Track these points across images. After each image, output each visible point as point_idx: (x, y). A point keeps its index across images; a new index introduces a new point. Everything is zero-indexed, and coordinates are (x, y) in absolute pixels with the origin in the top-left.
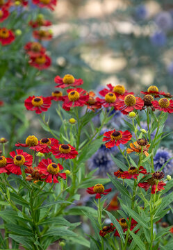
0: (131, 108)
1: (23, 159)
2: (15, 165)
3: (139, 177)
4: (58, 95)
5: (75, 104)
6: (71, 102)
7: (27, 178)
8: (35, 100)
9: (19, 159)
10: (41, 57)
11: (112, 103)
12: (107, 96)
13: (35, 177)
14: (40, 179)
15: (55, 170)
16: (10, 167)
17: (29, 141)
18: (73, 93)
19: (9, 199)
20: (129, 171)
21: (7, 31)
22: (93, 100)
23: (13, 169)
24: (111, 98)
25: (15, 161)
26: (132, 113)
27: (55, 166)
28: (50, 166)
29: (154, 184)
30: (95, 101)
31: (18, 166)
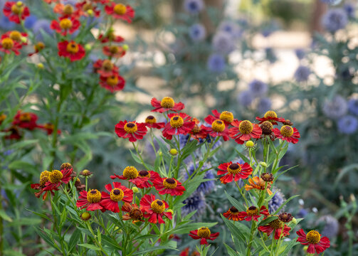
0: (248, 136)
1: (122, 194)
2: (112, 201)
3: (259, 219)
4: (152, 121)
5: (179, 132)
6: (174, 129)
7: (124, 217)
8: (128, 126)
9: (117, 193)
10: (113, 78)
11: (220, 132)
12: (215, 124)
13: (133, 215)
14: (140, 219)
15: (160, 208)
16: (105, 202)
17: (127, 173)
18: (176, 119)
19: (100, 242)
20: (248, 211)
21: (76, 44)
22: (198, 128)
23: (109, 205)
24: (219, 126)
25: (112, 195)
26: (250, 143)
27: (160, 204)
28: (154, 203)
29: (278, 227)
30: (200, 129)
31: (115, 202)
